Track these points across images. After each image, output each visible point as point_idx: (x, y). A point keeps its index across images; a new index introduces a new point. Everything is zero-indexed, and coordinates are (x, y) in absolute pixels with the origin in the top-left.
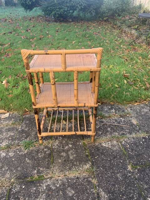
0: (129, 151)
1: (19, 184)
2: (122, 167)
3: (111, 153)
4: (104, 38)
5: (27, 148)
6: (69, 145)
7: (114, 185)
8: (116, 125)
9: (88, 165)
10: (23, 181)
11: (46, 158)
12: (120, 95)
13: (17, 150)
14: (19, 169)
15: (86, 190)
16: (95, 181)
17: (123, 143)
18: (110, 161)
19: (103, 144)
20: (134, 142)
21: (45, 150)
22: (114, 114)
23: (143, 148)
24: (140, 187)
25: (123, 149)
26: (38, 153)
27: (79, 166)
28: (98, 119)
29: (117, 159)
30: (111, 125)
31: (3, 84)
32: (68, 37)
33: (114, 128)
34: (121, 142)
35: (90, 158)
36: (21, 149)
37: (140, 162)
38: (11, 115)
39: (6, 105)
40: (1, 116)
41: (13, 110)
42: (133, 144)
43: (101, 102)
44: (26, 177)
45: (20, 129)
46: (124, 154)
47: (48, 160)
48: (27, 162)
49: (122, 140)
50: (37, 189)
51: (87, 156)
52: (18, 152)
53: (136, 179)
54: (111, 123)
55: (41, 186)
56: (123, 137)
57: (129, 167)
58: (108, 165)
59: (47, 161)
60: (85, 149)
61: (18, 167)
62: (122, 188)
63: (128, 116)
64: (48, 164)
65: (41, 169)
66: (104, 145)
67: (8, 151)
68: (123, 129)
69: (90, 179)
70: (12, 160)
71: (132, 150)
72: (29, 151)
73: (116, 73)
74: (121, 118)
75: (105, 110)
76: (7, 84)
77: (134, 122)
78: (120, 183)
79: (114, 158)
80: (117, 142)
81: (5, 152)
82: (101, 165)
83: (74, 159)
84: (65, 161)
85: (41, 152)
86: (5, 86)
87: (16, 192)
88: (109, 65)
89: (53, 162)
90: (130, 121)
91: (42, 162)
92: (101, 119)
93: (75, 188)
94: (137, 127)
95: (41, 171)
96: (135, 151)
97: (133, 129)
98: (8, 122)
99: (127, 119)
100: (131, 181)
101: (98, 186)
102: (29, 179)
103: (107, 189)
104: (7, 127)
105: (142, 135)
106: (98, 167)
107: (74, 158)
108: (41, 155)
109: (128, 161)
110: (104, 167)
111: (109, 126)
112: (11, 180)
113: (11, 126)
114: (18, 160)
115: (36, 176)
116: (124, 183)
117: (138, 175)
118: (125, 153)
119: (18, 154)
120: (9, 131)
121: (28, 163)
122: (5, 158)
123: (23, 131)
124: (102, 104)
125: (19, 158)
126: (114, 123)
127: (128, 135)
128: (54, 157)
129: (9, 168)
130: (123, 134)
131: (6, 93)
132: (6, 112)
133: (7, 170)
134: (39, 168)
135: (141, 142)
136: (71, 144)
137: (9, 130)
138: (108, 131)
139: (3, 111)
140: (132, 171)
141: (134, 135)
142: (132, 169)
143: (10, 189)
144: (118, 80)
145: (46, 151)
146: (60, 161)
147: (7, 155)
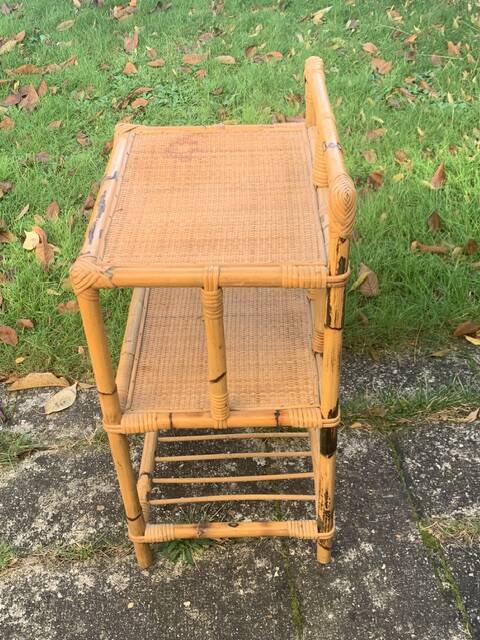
5: (178, 556)
6: (363, 545)
11: (267, 602)
21: (260, 564)
26: (229, 578)
31: (28, 245)
38: (83, 397)
39: (58, 351)
40: (43, 400)
47: (279, 610)
48: (189, 618)
51: (448, 595)
52: (146, 574)
59: (275, 617)
60: (436, 565)
64: (280, 629)
67: (102, 567)
70: (126, 605)
72: (189, 567)
76: (46, 249)
81: (90, 570)
83: (392, 610)
84: (352, 616)
85: (243, 573)
86: (39, 257)
89: (303, 620)
91: (254, 621)
98: (76, 428)
104: (79, 456)
107: (389, 603)
108: (244, 587)
113: (92, 448)
114: (152, 610)
119: (146, 579)
120: (90, 472)
121: (196, 624)
122: (93, 595)
125: (154, 599)
128: (300, 599)
131: (50, 291)
132: (62, 381)
136: (370, 542)
137: (89, 467)
139: (47, 378)
145: (264, 571)
146: (331, 616)
147: (101, 582)
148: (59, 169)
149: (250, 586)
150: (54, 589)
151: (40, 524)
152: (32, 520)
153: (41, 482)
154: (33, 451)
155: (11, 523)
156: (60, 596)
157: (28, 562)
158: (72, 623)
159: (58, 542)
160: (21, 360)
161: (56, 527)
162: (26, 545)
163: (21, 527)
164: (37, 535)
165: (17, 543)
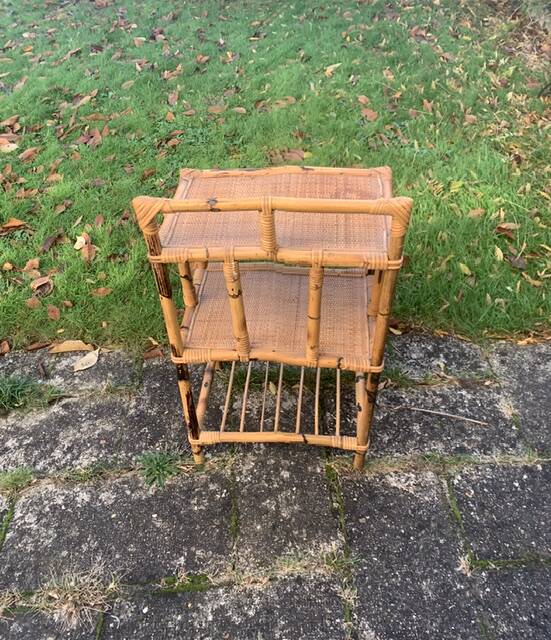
0: (472, 510)
1: (131, 601)
2: (440, 561)
3: (413, 511)
4: (447, 55)
5: (154, 480)
6: (282, 473)
7: (407, 614)
8: (441, 416)
9: (333, 543)
10: (145, 592)
11: (214, 516)
12: (471, 305)
13: (124, 483)
14: (132, 548)
15: (322, 618)
16: (349, 596)
17: (456, 482)
18: (406, 536)
19: (391, 479)
20: (492, 480)
21: (212, 487)
22: (442, 374)
23: (520, 505)
24: (486, 627)
25: (453, 503)
26: (189, 497)
27: (306, 543)
28: (385, 388)
29: (427, 533)
30: (424, 413)
31: (77, 246)
32: (310, 47)
33: (434, 427)
34: (450, 478)
35: (342, 520)
36: (137, 482)
37: (499, 550)
38: (103, 359)
39: (88, 326)
40: (74, 361)
41: (109, 341)
42: (487, 486)
43: (401, 326)
44: (153, 578)
45: (132, 411)
46: (452, 516)
47: (222, 522)
48: (154, 526)
49: (452, 470)
50: (186, 618)
51: (335, 512)
52: (128, 492)
53: (478, 602)
54: (426, 408)
55: (197, 609)
56: (459, 459)
57: (464, 564)
58: (397, 548)
59: (218, 527)
60: (331, 490)
61: (128, 542)
62: (431, 624)
63: (488, 387)
64: (220, 536)
65: (198, 553)
66: (392, 481)
67: (97, 486)
68: (462, 429)
69: (337, 588)
70: (110, 515)
71: (482, 506)
72: (161, 488)
73: (473, 214)
74: (464, 392)
75: (414, 356)
76: (90, 249)
77: (506, 408)
78: (425, 611)
79: (421, 528)
80: (438, 475)
81: (88, 489)
82: (376, 548)
83: (293, 519)
84: (274, 527)
85: (199, 494)
86: (85, 254)
87: (123, 627)
88: (450, 178)
89: (238, 530)
90: (491, 403)
91: (201, 530)
92: (396, 388)
93: (290, 611)
94: (514, 427)
95: (199, 559)
96: (491, 512)
97: (497, 433)
98: (94, 382)
99: (483, 395)
100: (460, 608)
101: (359, 610)
102: (162, 585)
103: (385, 622)
104: (93, 403)
105: (523, 458)
106: (365, 553)
107: (293, 515)
108: (198, 504)
109: (461, 543)
110: (383, 553)
111: (419, 418)
112: (108, 585)
113: (104, 397)
114: (129, 520)
115: (183, 575)
116: (440, 612)
117: (488, 590)
118: (458, 513)
119: (128, 497)
120: (99, 415)
121: (158, 531)
122: (88, 508)
123: (141, 415)
124: (405, 332)
125: (131, 511)
126: (436, 407)
127: (477, 456)
128: (238, 514)
129: (100, 543)
130: (462, 450)
131: (88, 280)
132: (89, 347)
133: (96, 551)
134: (193, 549)
135: (517, 485)
136: (288, 470)
137: (99, 412)
138: (411, 435)
139: (78, 344)
140: (469, 575)
141: (496, 457)
142: (471, 569)
143: (105, 615)
144: (474, 243)
145: (215, 492)
146: (259, 527)
147: (95, 498)
148: (109, 190)
149: (203, 503)
150: (60, 502)
151: (57, 454)
152: (52, 450)
153: (63, 422)
154: (61, 399)
155: (36, 453)
156: (63, 508)
157: (44, 482)
158: (69, 528)
159: (68, 468)
160: (61, 331)
161: (69, 456)
162: (45, 469)
163: (43, 456)
164: (54, 461)
165: (38, 467)
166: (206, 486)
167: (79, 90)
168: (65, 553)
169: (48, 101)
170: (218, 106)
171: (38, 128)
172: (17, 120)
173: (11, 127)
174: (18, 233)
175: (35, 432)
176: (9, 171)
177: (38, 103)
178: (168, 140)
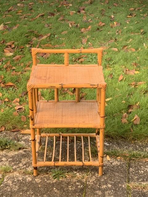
5: (56, 177)
11: (77, 192)
13: (44, 177)
14: (45, 196)
21: (77, 183)
26: (68, 185)
36: (50, 178)
47: (79, 195)
52: (46, 180)
59: (77, 195)
61: (44, 194)
70: (38, 186)
72: (58, 181)
81: (31, 177)
85: (72, 185)
91: (71, 195)
108: (71, 188)
114: (45, 188)
119: (45, 181)
121: (55, 193)
122: (30, 182)
125: (46, 186)
128: (86, 193)
129: (34, 193)
133: (32, 194)
145: (78, 185)
147: (33, 180)
149: (73, 188)
150: (21, 179)
151: (21, 165)
152: (19, 164)
153: (23, 156)
154: (23, 148)
155: (13, 163)
156: (22, 181)
157: (15, 172)
158: (23, 187)
159: (24, 169)
160: (25, 126)
161: (25, 166)
162: (16, 168)
163: (15, 164)
164: (19, 167)
165: (14, 168)
166: (75, 183)
167: (42, 33)
168: (21, 193)
169: (28, 36)
170: (105, 47)
171: (22, 47)
172: (13, 43)
173: (10, 46)
174: (11, 89)
175: (13, 157)
176: (8, 64)
177: (23, 36)
178: (79, 59)
